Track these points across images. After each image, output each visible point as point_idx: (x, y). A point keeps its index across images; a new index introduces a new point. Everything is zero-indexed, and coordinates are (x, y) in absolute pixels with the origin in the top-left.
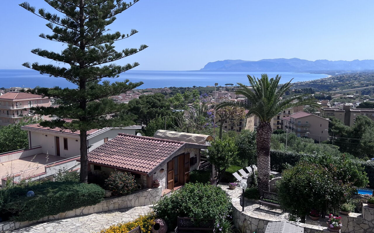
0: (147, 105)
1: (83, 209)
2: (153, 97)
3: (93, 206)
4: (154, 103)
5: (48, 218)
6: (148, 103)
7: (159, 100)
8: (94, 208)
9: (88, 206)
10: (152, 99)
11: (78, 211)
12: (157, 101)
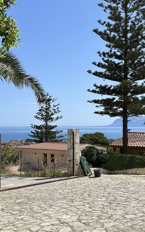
0: (91, 141)
1: (137, 170)
2: (94, 135)
3: (142, 169)
4: (97, 140)
5: (117, 172)
6: (91, 140)
7: (100, 138)
8: (142, 170)
9: (140, 168)
10: (94, 137)
11: (134, 170)
12: (98, 138)
